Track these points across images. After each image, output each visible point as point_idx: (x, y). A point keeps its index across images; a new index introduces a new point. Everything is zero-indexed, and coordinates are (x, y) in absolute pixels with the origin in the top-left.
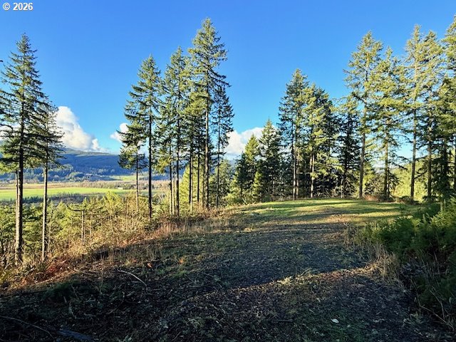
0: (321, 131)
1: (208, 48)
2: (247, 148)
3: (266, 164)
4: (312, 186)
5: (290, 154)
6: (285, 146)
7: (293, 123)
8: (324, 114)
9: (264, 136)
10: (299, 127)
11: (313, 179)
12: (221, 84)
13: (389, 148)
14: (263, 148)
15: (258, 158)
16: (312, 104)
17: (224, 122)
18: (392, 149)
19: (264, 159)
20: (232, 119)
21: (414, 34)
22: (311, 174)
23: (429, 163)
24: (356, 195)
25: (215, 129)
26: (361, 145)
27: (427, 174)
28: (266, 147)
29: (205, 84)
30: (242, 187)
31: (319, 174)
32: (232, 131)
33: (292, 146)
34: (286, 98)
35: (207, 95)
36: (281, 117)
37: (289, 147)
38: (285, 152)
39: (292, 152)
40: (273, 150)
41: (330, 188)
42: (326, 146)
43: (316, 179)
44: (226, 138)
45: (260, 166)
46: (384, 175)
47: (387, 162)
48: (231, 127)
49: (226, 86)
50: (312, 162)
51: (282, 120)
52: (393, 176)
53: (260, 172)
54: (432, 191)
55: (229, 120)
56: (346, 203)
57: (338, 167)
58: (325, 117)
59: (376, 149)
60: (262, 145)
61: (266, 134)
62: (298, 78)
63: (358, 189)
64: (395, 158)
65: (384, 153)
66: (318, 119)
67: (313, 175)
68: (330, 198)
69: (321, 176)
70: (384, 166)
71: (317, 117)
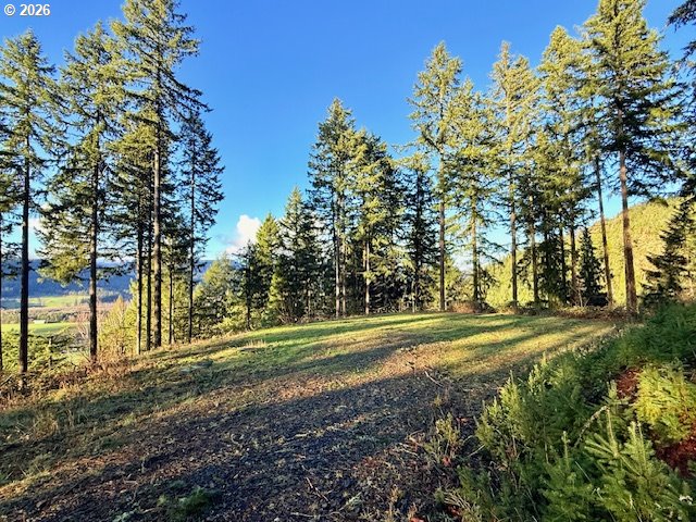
0: (376, 201)
1: (158, 28)
2: (260, 236)
3: (294, 262)
4: (368, 295)
5: (331, 242)
6: (322, 229)
7: (334, 190)
8: (380, 174)
9: (289, 214)
10: (342, 196)
11: (368, 282)
12: (189, 103)
13: (477, 231)
14: (287, 235)
15: (280, 251)
16: (361, 155)
17: (204, 181)
18: (481, 231)
19: (290, 254)
20: (219, 177)
21: (502, 55)
22: (365, 274)
23: (532, 252)
24: (436, 305)
25: (185, 192)
26: (437, 227)
27: (531, 268)
28: (292, 233)
29: (153, 98)
30: (249, 305)
31: (378, 274)
32: (221, 198)
33: (333, 229)
34: (318, 145)
35: (155, 118)
36: (313, 180)
37: (328, 231)
38: (323, 239)
39: (335, 239)
40: (304, 238)
41: (395, 298)
42: (386, 227)
43: (372, 283)
44: (211, 211)
45: (280, 265)
46: (472, 272)
47: (476, 252)
48: (220, 191)
49: (202, 110)
50: (367, 255)
51: (315, 185)
52: (485, 273)
53: (280, 275)
54: (540, 292)
55: (215, 179)
56: (422, 319)
57: (405, 262)
58: (381, 178)
59: (458, 233)
60: (285, 230)
61: (292, 211)
62: (337, 114)
63: (437, 295)
64: (486, 245)
65: (470, 238)
66: (371, 180)
67: (369, 277)
68: (396, 314)
69: (381, 278)
70: (472, 258)
71: (368, 178)
